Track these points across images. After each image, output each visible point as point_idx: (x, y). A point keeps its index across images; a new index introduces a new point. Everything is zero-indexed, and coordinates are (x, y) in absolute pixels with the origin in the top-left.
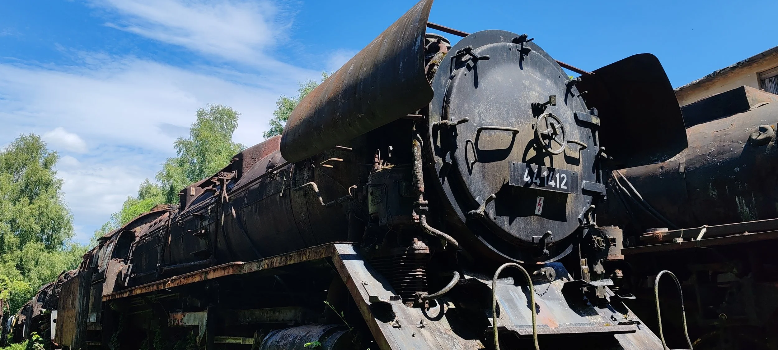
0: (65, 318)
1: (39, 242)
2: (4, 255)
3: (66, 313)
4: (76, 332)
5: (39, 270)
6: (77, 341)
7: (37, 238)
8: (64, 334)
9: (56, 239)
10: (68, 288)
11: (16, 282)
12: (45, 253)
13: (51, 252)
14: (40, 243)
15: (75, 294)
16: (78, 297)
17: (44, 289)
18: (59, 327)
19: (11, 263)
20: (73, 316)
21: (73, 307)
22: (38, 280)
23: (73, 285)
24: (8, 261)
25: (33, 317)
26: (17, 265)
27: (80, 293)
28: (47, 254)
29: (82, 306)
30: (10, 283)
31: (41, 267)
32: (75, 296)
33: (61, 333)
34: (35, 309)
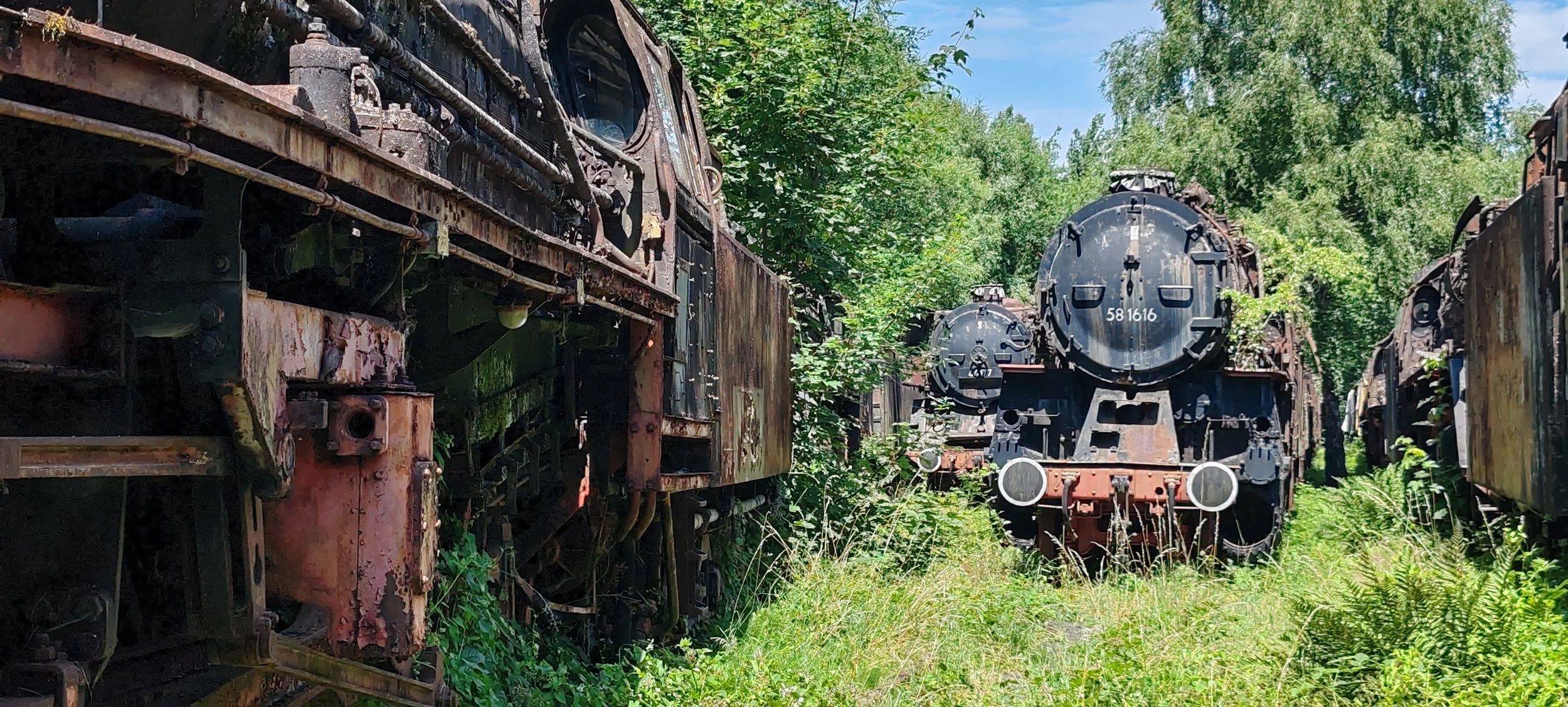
0: (1491, 386)
1: (1400, 115)
2: (1297, 168)
3: (1492, 365)
4: (1531, 441)
5: (1414, 216)
6: (1540, 479)
7: (1394, 100)
8: (1495, 444)
9: (1456, 98)
10: (1489, 264)
11: (1315, 250)
12: (1428, 153)
13: (1447, 148)
14: (1403, 116)
15: (1513, 287)
16: (1523, 295)
17: (1426, 281)
18: (1478, 419)
19: (1322, 196)
20: (1516, 377)
21: (1513, 341)
22: (1417, 250)
23: (1502, 248)
24: (1314, 188)
25: (1402, 380)
26: (1343, 200)
27: (1530, 281)
28: (1432, 157)
29: (1539, 334)
30: (1295, 258)
31: (1419, 204)
32: (1512, 295)
33: (1486, 444)
34: (1407, 353)
